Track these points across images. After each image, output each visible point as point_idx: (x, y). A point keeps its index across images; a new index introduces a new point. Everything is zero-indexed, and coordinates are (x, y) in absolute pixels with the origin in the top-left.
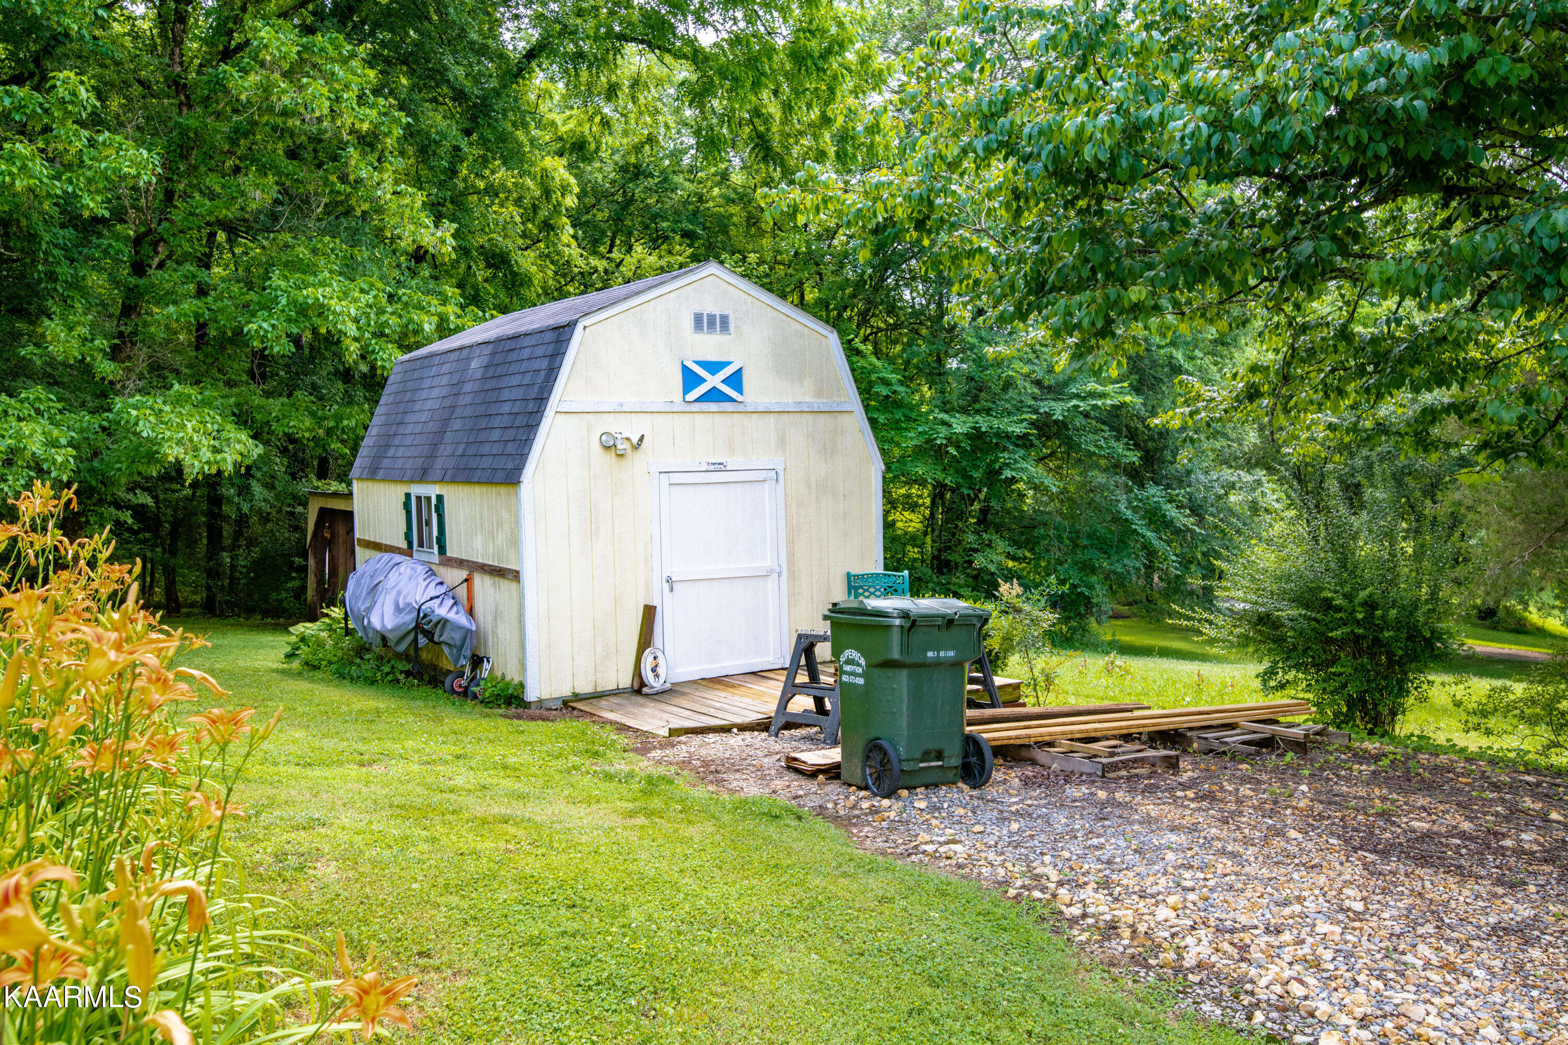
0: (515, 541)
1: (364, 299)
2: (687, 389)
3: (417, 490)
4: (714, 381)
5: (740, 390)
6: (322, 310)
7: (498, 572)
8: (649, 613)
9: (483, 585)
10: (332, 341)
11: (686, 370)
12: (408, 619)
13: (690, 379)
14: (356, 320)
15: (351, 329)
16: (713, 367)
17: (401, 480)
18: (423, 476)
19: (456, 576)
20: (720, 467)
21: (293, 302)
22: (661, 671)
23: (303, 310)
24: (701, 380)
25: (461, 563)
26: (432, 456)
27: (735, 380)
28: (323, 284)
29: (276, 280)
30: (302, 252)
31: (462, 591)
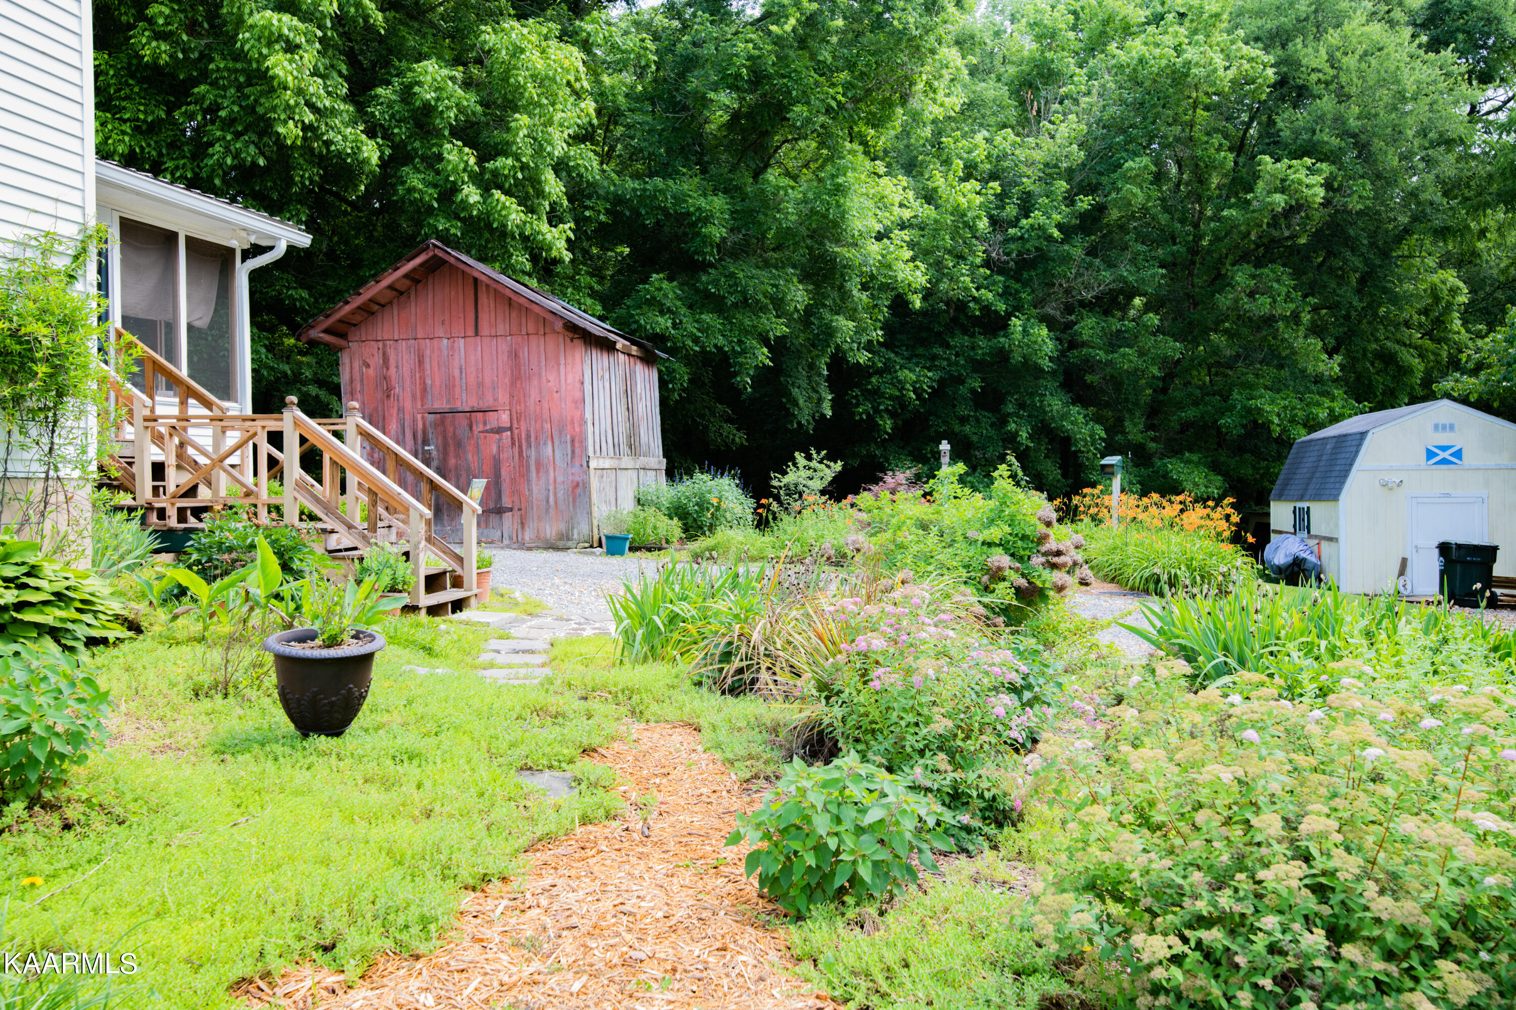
0: (1337, 526)
1: (1282, 403)
2: (1428, 459)
3: (1299, 505)
4: (1443, 455)
5: (1460, 458)
6: (1259, 410)
7: (1330, 539)
8: (1404, 562)
9: (1324, 544)
10: (1266, 426)
11: (1428, 451)
12: (1290, 559)
13: (1430, 454)
14: (1279, 415)
15: (1276, 420)
16: (1444, 448)
17: (1292, 500)
18: (1301, 498)
19: (1312, 542)
20: (1448, 495)
21: (1244, 407)
22: (1409, 587)
23: (1249, 410)
24: (1437, 455)
25: (1316, 537)
26: (1306, 489)
27: (1458, 454)
28: (1261, 397)
29: (1235, 395)
30: (1251, 378)
31: (1316, 549)
